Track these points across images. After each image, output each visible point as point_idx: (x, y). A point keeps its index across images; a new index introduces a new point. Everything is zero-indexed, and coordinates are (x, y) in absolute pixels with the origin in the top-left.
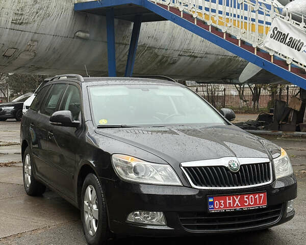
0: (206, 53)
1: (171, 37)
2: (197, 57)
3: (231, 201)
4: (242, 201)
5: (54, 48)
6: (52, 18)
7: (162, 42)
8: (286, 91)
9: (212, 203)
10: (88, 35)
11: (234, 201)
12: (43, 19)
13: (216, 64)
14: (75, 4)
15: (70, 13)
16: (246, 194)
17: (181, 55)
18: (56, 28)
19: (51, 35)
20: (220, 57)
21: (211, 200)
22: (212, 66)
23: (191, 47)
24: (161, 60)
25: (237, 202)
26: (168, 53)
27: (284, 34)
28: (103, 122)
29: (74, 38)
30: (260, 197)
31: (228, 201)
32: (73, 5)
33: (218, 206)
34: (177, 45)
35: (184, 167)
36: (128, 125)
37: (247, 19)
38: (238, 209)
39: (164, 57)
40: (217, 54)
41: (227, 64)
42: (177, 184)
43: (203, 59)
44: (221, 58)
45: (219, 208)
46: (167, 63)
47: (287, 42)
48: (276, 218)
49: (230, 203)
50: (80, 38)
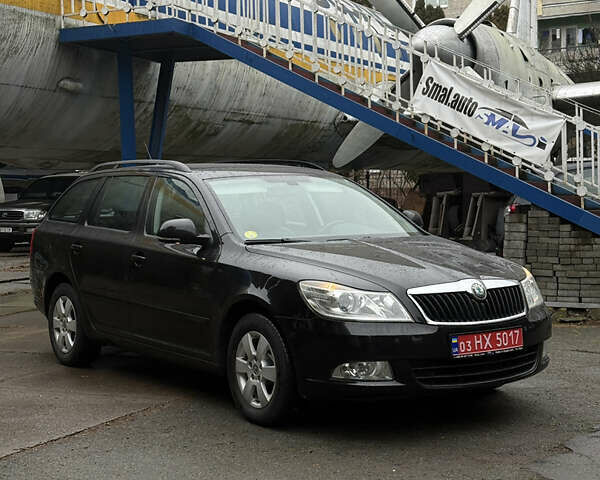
0: (269, 116)
1: (213, 86)
2: (253, 123)
3: (480, 342)
4: (494, 341)
5: (21, 109)
6: (21, 56)
7: (200, 95)
8: (365, 182)
9: (457, 345)
10: (80, 85)
11: (484, 341)
12: (7, 56)
13: (283, 135)
14: (61, 30)
15: (51, 46)
16: (498, 331)
17: (228, 120)
18: (28, 73)
19: (17, 86)
20: (290, 122)
21: (454, 341)
22: (277, 138)
23: (246, 104)
24: (195, 129)
25: (488, 342)
26: (208, 116)
27: (445, 89)
28: (251, 235)
29: (55, 91)
30: (515, 334)
31: (477, 342)
32: (58, 32)
33: (464, 349)
34: (223, 102)
35: (413, 295)
36: (291, 238)
37: (323, 53)
38: (489, 351)
39: (199, 123)
40: (286, 116)
41: (300, 136)
42: (406, 320)
43: (263, 126)
44: (292, 125)
45: (466, 351)
46: (205, 133)
47: (450, 101)
48: (531, 365)
49: (479, 344)
50: (67, 91)
